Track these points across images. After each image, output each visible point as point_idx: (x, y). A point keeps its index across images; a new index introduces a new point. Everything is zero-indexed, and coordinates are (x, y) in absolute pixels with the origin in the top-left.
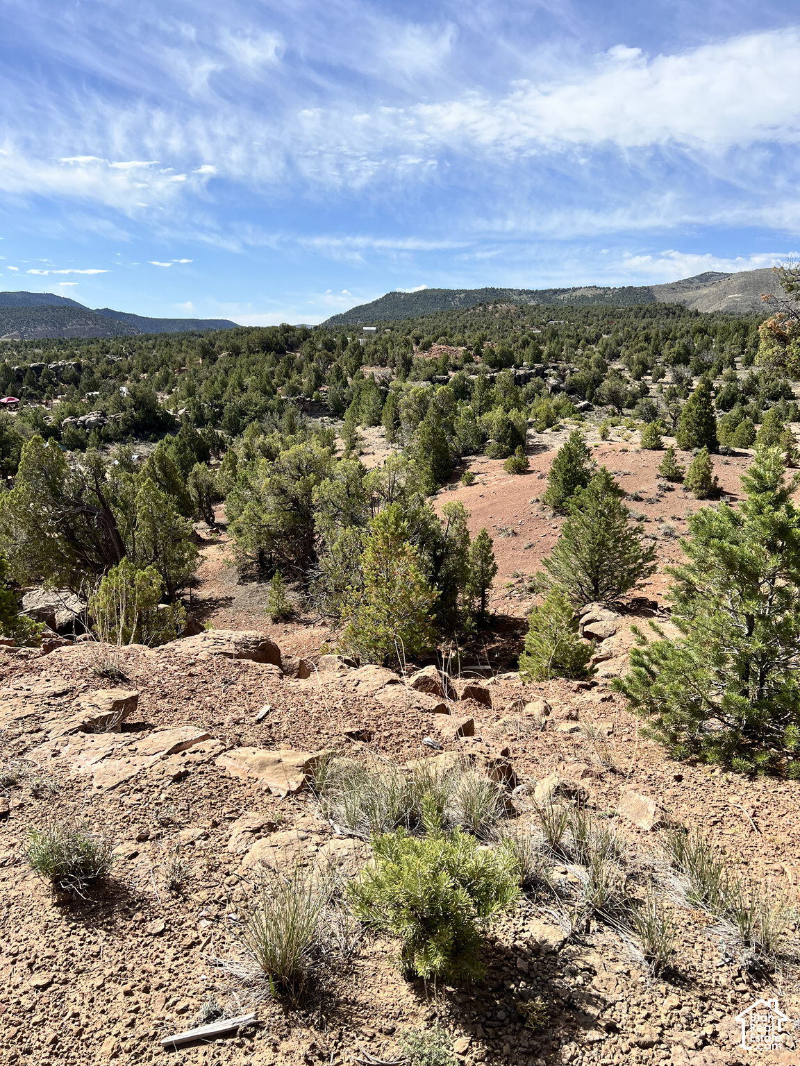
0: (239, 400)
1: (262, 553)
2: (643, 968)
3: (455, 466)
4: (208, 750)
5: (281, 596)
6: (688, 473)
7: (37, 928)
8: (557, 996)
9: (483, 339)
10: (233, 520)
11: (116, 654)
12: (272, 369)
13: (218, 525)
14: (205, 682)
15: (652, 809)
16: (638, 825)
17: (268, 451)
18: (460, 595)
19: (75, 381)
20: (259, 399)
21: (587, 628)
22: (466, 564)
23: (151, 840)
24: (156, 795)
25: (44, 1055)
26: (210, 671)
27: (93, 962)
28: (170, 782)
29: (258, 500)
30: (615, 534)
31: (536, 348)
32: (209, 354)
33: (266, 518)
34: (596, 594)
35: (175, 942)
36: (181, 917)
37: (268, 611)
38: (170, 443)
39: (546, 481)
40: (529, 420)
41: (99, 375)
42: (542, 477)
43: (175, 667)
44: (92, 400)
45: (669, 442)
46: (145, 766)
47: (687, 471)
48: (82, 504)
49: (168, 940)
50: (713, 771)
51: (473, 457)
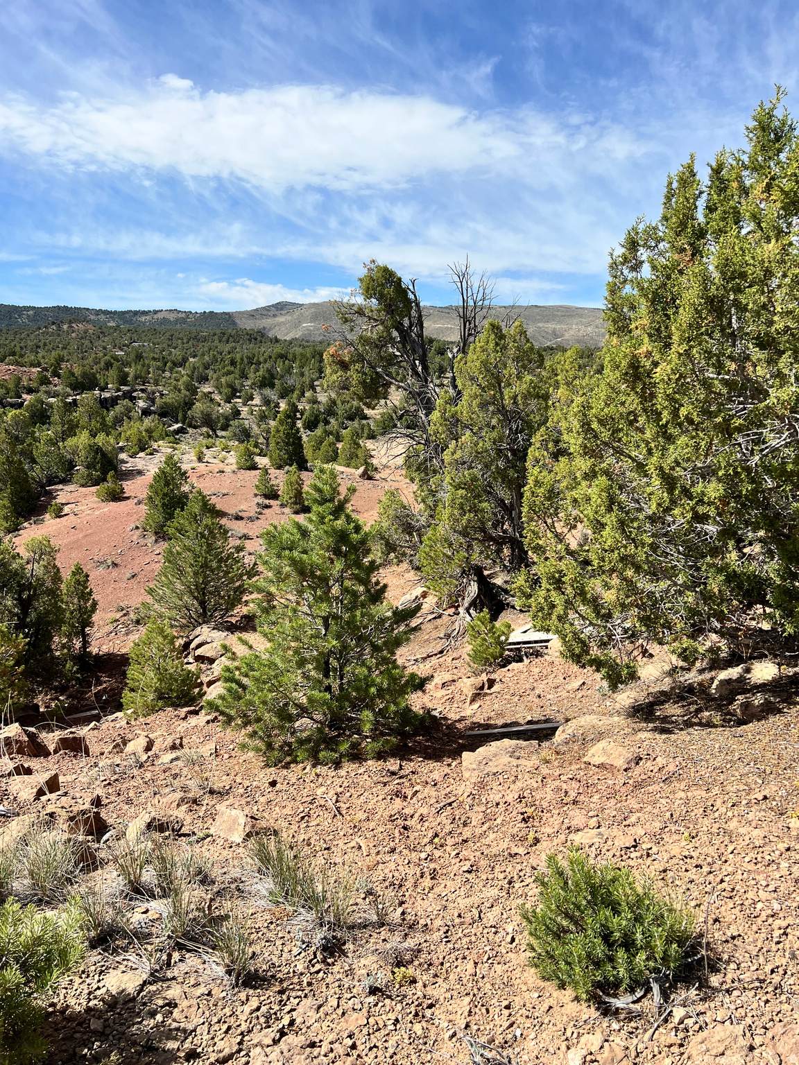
2: (224, 983)
3: (39, 497)
6: (282, 489)
8: (135, 1043)
9: (60, 360)
15: (242, 820)
16: (231, 839)
18: (56, 639)
21: (198, 652)
22: (60, 604)
30: (217, 555)
31: (121, 370)
34: (204, 617)
39: (144, 508)
40: (120, 444)
42: (139, 503)
45: (262, 461)
47: (281, 488)
50: (304, 769)
51: (60, 486)
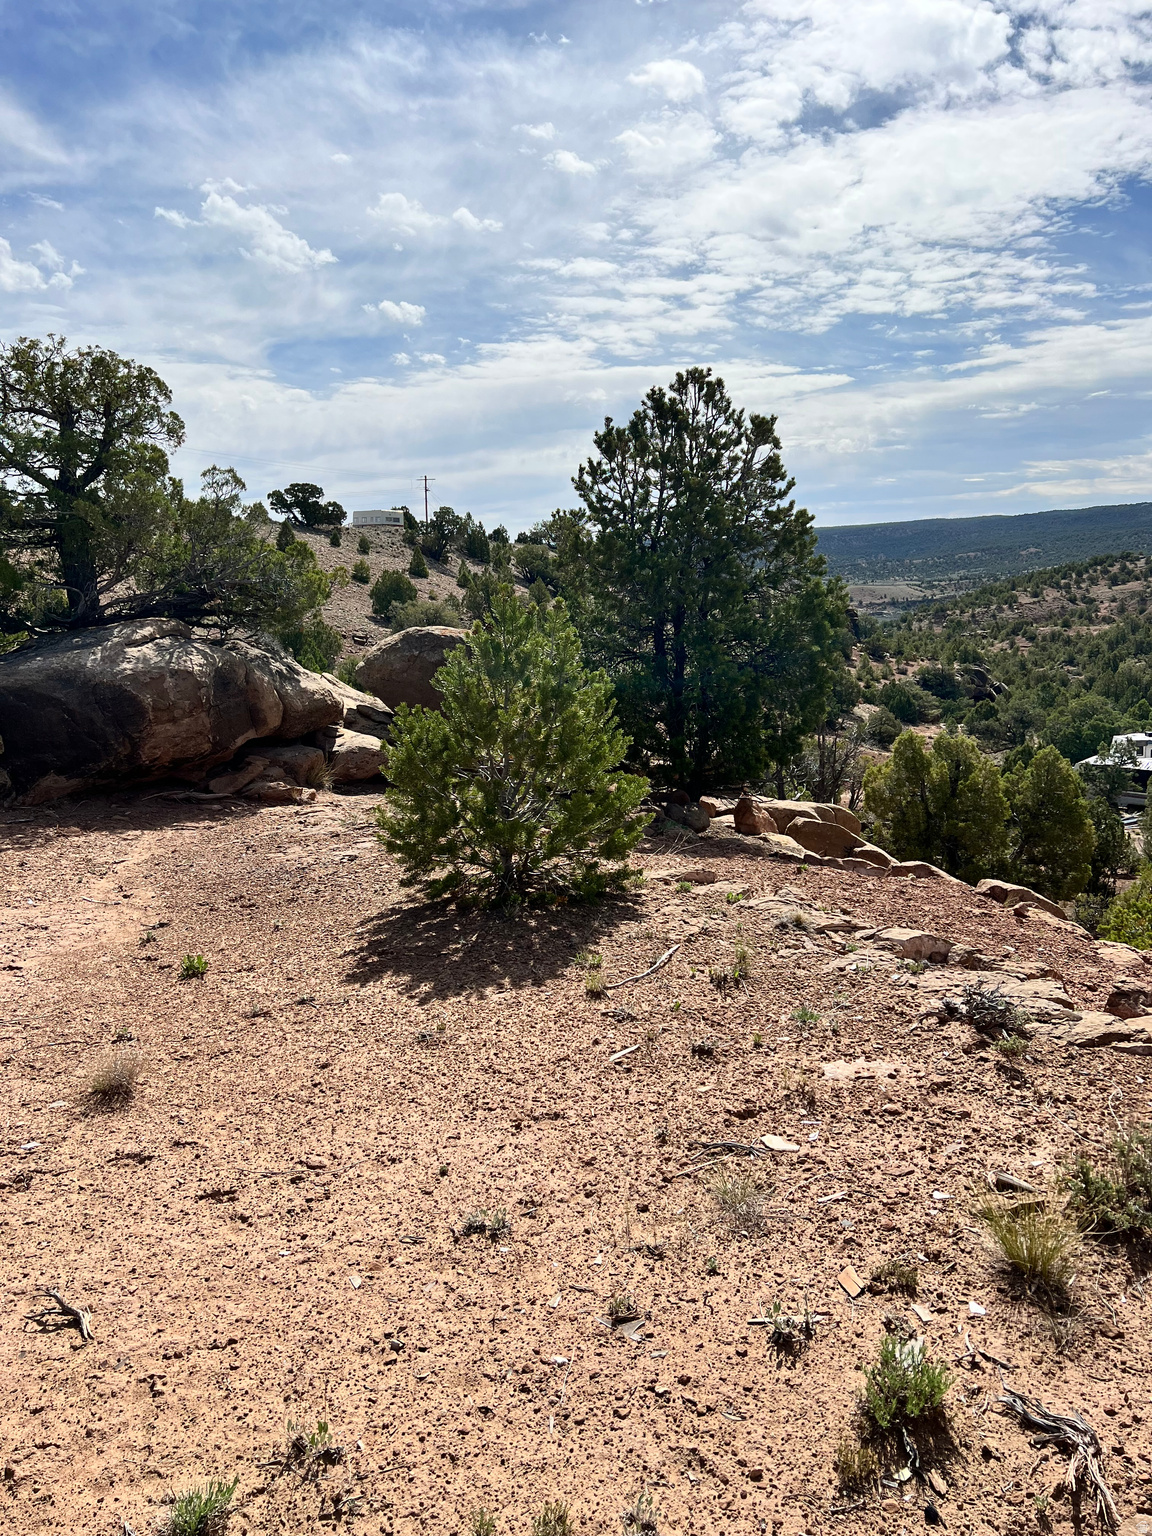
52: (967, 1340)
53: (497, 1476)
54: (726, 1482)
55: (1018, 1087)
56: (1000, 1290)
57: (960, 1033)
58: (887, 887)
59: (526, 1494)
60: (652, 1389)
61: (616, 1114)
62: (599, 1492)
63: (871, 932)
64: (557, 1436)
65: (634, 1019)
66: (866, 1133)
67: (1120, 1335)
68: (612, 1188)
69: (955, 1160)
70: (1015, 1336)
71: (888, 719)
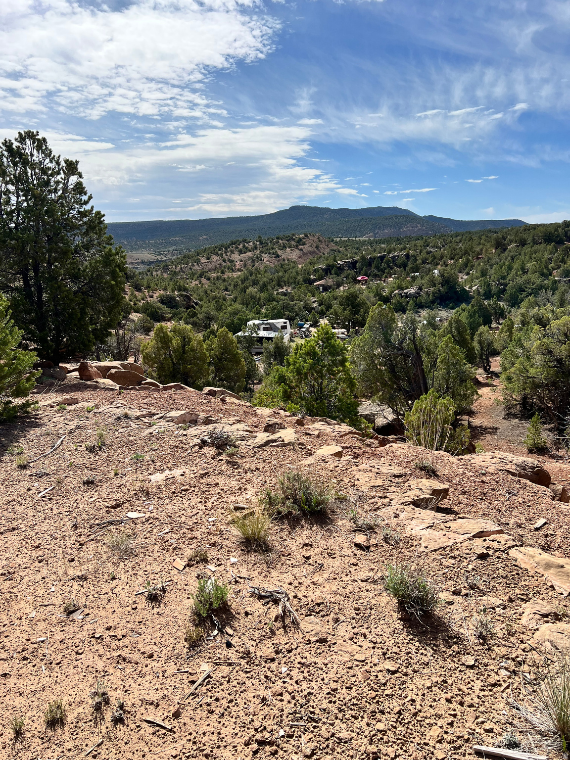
0: (520, 280)
1: (525, 398)
4: (503, 542)
5: (538, 433)
7: (388, 630)
10: (506, 370)
11: (430, 456)
12: (550, 256)
13: (493, 373)
14: (493, 489)
17: (540, 319)
19: (404, 266)
20: (535, 279)
23: (462, 596)
24: (465, 564)
25: (392, 719)
26: (497, 482)
27: (424, 668)
28: (475, 558)
29: (528, 358)
32: (501, 246)
33: (532, 371)
35: (482, 678)
36: (486, 661)
37: (525, 443)
38: (464, 310)
41: (420, 261)
43: (471, 474)
44: (414, 278)
46: (457, 541)
48: (402, 349)
49: (477, 674)
52: (232, 573)
53: (19, 702)
54: (137, 663)
55: (236, 469)
56: (242, 550)
57: (210, 451)
58: (163, 396)
59: (37, 704)
60: (94, 637)
61: (48, 521)
62: (76, 689)
63: (161, 415)
64: (47, 673)
65: (48, 475)
66: (175, 502)
67: (290, 554)
68: (53, 555)
69: (215, 503)
70: (250, 566)
71: (147, 320)
